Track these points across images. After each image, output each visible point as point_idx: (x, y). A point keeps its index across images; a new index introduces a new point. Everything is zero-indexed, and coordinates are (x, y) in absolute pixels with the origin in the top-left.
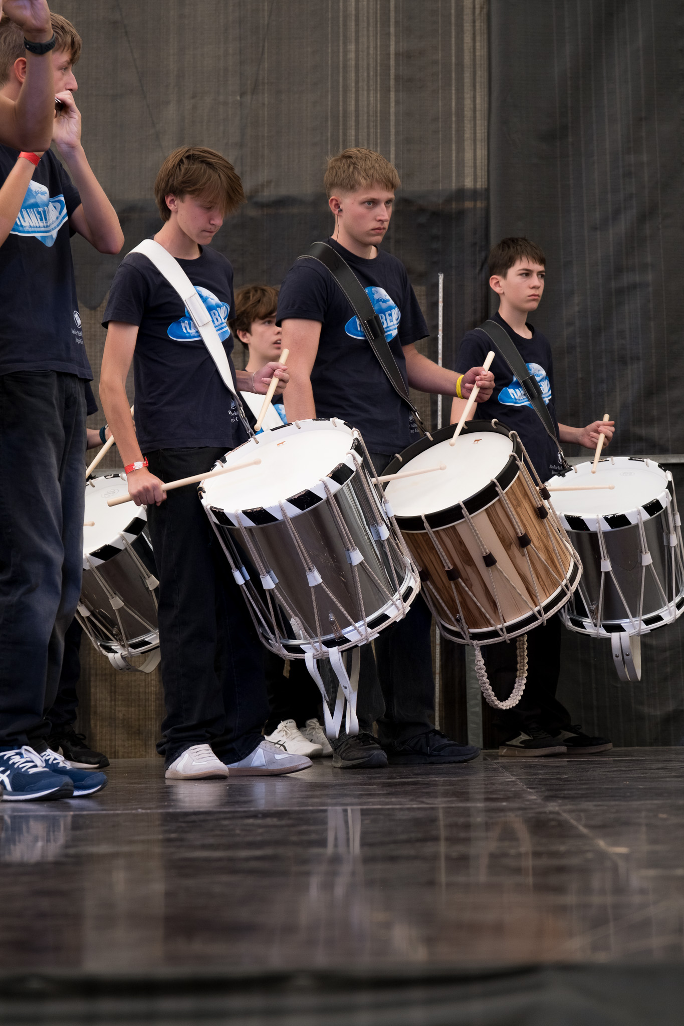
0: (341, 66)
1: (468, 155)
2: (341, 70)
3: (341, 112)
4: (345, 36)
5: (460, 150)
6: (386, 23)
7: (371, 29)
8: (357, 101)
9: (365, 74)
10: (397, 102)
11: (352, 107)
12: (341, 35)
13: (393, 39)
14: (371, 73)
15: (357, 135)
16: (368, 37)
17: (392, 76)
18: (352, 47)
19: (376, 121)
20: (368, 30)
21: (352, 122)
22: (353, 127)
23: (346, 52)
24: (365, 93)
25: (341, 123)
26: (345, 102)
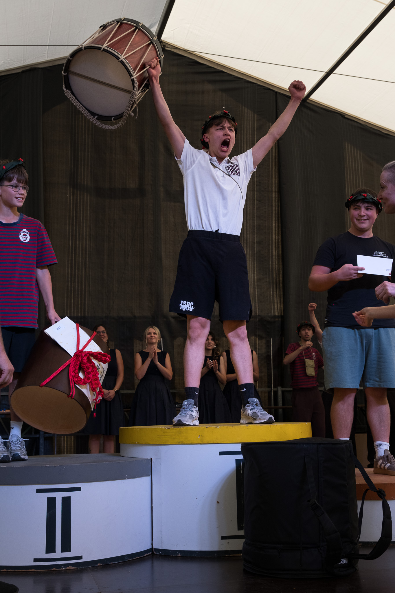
1: (276, 306)
5: (274, 305)
6: (254, 271)
7: (251, 272)
10: (257, 292)
13: (256, 275)
14: (251, 284)
16: (250, 274)
17: (256, 285)
19: (252, 296)
20: (250, 272)
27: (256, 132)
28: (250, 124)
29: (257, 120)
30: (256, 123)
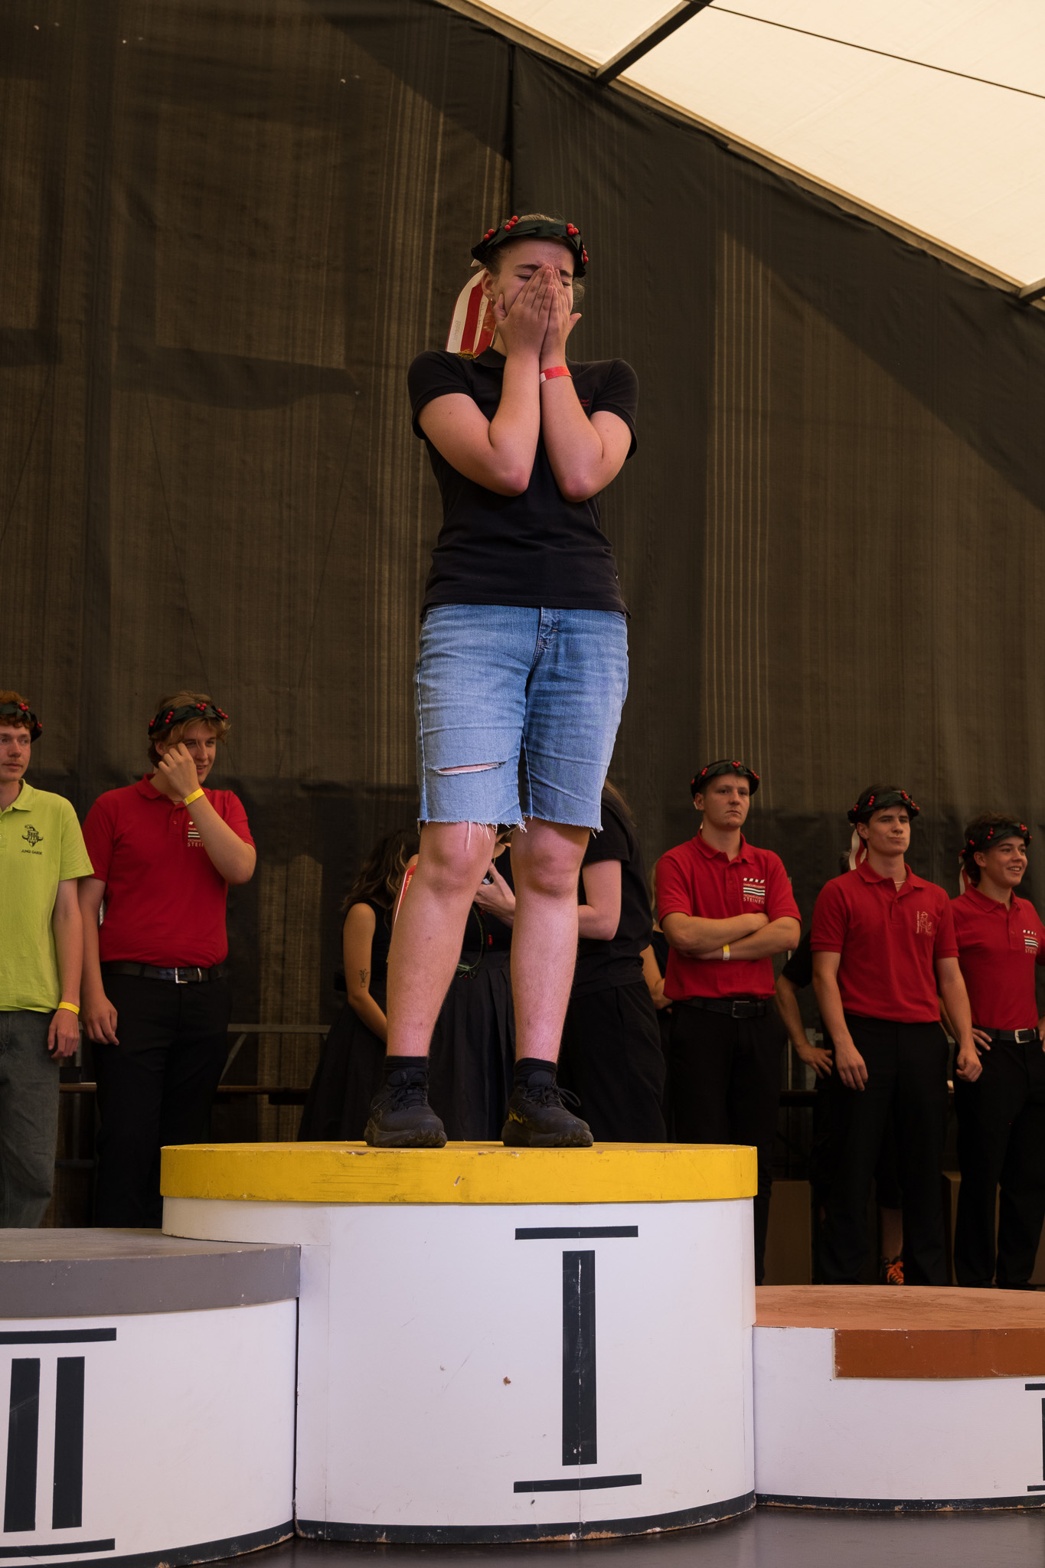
0: (376, 669)
2: (376, 674)
3: (376, 711)
4: (379, 644)
8: (389, 702)
9: (396, 679)
11: (385, 708)
12: (376, 642)
15: (388, 733)
18: (385, 654)
21: (385, 721)
22: (386, 725)
23: (380, 658)
24: (395, 695)
25: (376, 720)
26: (379, 702)
27: (437, 175)
28: (422, 147)
29: (444, 134)
30: (439, 143)
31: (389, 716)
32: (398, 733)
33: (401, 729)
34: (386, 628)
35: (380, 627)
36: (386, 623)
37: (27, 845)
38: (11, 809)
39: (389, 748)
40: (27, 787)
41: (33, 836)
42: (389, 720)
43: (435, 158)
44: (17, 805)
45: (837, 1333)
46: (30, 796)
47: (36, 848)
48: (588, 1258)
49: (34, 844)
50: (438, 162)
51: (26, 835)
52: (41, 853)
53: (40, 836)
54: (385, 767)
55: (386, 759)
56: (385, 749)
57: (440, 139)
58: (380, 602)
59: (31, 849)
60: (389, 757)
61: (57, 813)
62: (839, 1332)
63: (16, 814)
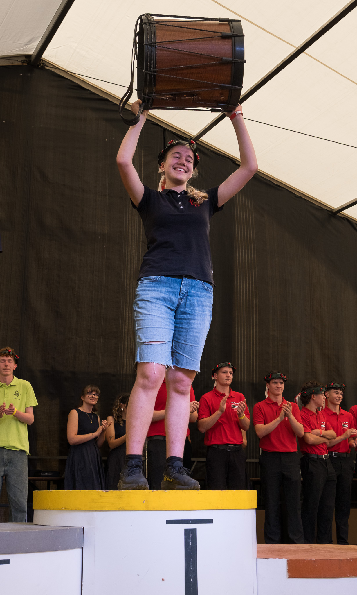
2: (124, 335)
3: (123, 347)
4: (125, 324)
8: (127, 344)
23: (125, 329)
26: (124, 344)
27: (142, 168)
28: (137, 159)
29: (144, 155)
30: (143, 158)
31: (127, 349)
32: (130, 355)
33: (131, 354)
34: (127, 319)
35: (125, 318)
36: (128, 317)
37: (15, 397)
38: (10, 385)
39: (127, 360)
40: (15, 378)
41: (17, 394)
42: (127, 351)
43: (142, 163)
44: (12, 384)
45: (288, 561)
46: (16, 381)
47: (18, 398)
48: (194, 531)
49: (17, 396)
50: (143, 164)
51: (15, 393)
52: (20, 399)
53: (19, 394)
54: (125, 367)
55: (125, 364)
56: (126, 361)
57: (143, 157)
58: (126, 309)
59: (17, 398)
60: (126, 363)
61: (24, 386)
62: (289, 560)
63: (12, 387)
